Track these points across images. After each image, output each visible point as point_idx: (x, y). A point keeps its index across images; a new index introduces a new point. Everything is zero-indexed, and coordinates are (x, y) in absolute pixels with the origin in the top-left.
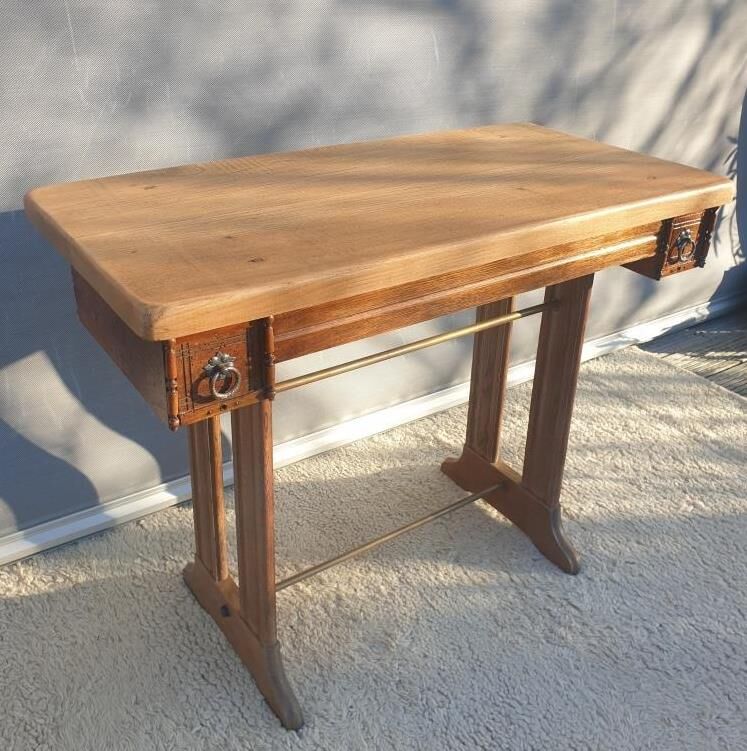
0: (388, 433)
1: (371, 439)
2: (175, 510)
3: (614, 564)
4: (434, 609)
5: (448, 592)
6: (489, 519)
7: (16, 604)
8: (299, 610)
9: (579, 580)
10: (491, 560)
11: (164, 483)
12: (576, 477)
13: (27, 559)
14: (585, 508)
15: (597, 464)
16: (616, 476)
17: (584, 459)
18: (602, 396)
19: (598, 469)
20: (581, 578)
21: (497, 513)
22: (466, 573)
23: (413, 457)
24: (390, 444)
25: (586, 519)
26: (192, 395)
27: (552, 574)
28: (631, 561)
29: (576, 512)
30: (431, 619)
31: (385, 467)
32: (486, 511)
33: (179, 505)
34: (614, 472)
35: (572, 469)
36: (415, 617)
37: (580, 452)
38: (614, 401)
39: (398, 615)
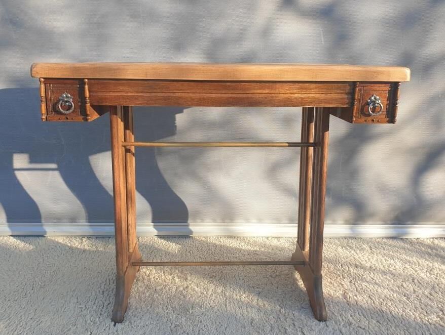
2: (156, 238)
3: (350, 324)
4: (226, 307)
5: (240, 303)
6: (295, 284)
7: (73, 249)
8: (165, 285)
9: (320, 324)
10: (277, 299)
11: (152, 222)
12: (367, 282)
13: (89, 237)
14: (358, 296)
15: (389, 280)
16: (397, 289)
17: (382, 276)
18: (430, 254)
19: (387, 283)
20: (322, 324)
21: (302, 283)
22: (258, 300)
23: (281, 250)
24: (275, 243)
25: (354, 301)
26: (53, 109)
27: (307, 316)
28: (363, 327)
29: (351, 295)
30: (220, 310)
31: (263, 249)
32: (297, 280)
33: (159, 236)
34: (398, 287)
35: (369, 278)
36: (213, 306)
37: (384, 273)
38: (436, 258)
39: (206, 302)
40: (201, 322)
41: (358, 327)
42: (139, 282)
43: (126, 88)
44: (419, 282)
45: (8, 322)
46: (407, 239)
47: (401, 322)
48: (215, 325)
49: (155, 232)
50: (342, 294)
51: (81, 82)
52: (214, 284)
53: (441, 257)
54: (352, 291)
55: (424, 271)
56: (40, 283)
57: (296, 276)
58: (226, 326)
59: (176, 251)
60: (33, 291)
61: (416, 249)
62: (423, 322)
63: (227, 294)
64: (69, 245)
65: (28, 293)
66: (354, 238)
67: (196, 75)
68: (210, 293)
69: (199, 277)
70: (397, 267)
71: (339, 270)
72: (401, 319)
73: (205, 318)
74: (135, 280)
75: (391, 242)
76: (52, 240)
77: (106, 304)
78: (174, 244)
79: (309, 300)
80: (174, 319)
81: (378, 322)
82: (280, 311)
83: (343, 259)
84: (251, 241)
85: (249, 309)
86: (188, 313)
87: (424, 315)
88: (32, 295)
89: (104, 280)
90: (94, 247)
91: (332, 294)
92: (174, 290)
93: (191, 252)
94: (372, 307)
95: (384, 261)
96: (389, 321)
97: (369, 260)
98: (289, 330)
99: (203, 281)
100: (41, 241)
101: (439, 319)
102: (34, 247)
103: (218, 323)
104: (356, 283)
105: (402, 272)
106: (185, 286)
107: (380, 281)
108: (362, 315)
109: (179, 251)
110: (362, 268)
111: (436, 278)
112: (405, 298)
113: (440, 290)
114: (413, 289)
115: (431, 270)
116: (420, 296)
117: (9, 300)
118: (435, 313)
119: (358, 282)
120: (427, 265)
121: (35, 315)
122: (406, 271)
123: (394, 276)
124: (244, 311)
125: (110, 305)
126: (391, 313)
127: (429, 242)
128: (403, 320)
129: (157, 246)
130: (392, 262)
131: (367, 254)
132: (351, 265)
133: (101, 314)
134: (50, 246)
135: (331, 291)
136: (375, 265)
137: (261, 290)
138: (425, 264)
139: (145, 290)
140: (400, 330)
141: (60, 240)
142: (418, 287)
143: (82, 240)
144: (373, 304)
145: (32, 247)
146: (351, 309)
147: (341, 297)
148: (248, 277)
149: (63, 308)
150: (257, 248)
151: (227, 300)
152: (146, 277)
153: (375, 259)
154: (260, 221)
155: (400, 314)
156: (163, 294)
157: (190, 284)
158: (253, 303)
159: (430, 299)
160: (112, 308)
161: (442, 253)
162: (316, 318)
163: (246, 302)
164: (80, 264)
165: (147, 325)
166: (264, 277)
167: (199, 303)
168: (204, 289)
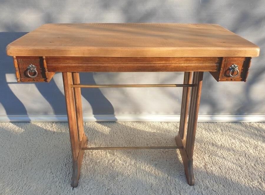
0: (167, 123)
1: (161, 122)
2: (96, 123)
3: (208, 188)
4: (137, 175)
5: (145, 172)
6: (177, 158)
7: (47, 132)
8: (102, 159)
9: (190, 188)
10: (167, 170)
11: (93, 114)
12: (219, 157)
13: (56, 122)
14: (213, 167)
15: (231, 155)
16: (236, 162)
17: (227, 152)
18: (256, 135)
19: (230, 157)
20: (192, 187)
21: (181, 157)
22: (155, 170)
23: (169, 132)
24: (166, 126)
25: (211, 171)
26: (24, 74)
27: (183, 182)
28: (215, 190)
29: (209, 167)
30: (133, 177)
31: (158, 131)
32: (178, 155)
33: (97, 122)
34: (237, 160)
35: (220, 153)
36: (129, 175)
37: (229, 150)
38: (260, 138)
39: (125, 172)
40: (122, 186)
41: (212, 190)
42: (86, 157)
43: (71, 61)
44: (249, 156)
45: (12, 187)
46: (243, 123)
47: (237, 187)
48: (130, 188)
49: (95, 120)
50: (203, 166)
51: (41, 58)
52: (130, 158)
53: (263, 137)
54: (209, 163)
55: (252, 148)
56: (29, 158)
57: (178, 152)
58: (136, 189)
59: (108, 133)
60: (25, 163)
61: (248, 131)
62: (249, 186)
63: (137, 166)
64: (45, 128)
65: (22, 165)
66: (212, 122)
67: (117, 54)
68: (127, 165)
69: (121, 152)
70: (237, 145)
71: (203, 148)
72: (237, 184)
73: (124, 183)
74: (84, 156)
75: (234, 125)
76: (34, 124)
77: (68, 174)
78: (107, 127)
79: (185, 170)
80: (107, 184)
81: (224, 186)
82: (168, 178)
83: (205, 139)
84: (152, 125)
85: (150, 177)
86: (115, 180)
87: (250, 181)
88: (25, 166)
89: (66, 156)
90: (59, 130)
91: (198, 165)
92: (107, 162)
93: (117, 133)
94: (220, 175)
95: (229, 141)
96: (230, 185)
97: (221, 139)
98: (173, 192)
99: (123, 156)
100: (28, 125)
101: (258, 184)
102: (24, 130)
103: (132, 187)
104: (212, 157)
105: (239, 149)
106: (113, 159)
107: (226, 156)
108: (214, 181)
109: (109, 133)
110: (216, 146)
111: (259, 153)
112: (240, 169)
113: (260, 162)
114: (245, 161)
115: (256, 147)
116: (249, 167)
117: (12, 171)
118: (256, 180)
119: (214, 157)
120: (254, 143)
121: (27, 181)
122: (242, 148)
123: (234, 152)
124: (147, 178)
125: (70, 174)
126: (231, 180)
127: (256, 125)
128: (238, 185)
129: (96, 129)
130: (234, 141)
131: (220, 136)
132: (210, 143)
133: (65, 181)
134: (33, 129)
135: (197, 163)
136: (224, 143)
137: (157, 162)
138: (253, 143)
139: (90, 163)
140: (236, 193)
141: (39, 125)
142: (248, 160)
143: (52, 125)
144: (221, 173)
145: (23, 130)
146: (208, 176)
147: (203, 168)
148: (150, 152)
149: (43, 177)
150: (155, 131)
151: (138, 170)
152: (90, 153)
153: (224, 139)
154: (157, 113)
155: (236, 181)
156: (100, 166)
157: (116, 158)
158: (152, 172)
159: (254, 169)
160: (71, 176)
161: (264, 134)
162: (188, 183)
163: (148, 171)
164: (52, 143)
165: (91, 189)
166: (159, 153)
167: (121, 172)
168: (124, 161)
